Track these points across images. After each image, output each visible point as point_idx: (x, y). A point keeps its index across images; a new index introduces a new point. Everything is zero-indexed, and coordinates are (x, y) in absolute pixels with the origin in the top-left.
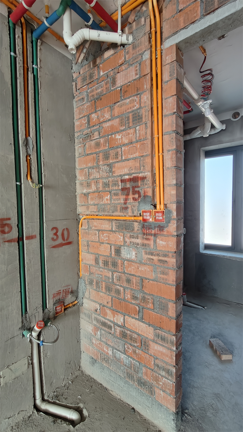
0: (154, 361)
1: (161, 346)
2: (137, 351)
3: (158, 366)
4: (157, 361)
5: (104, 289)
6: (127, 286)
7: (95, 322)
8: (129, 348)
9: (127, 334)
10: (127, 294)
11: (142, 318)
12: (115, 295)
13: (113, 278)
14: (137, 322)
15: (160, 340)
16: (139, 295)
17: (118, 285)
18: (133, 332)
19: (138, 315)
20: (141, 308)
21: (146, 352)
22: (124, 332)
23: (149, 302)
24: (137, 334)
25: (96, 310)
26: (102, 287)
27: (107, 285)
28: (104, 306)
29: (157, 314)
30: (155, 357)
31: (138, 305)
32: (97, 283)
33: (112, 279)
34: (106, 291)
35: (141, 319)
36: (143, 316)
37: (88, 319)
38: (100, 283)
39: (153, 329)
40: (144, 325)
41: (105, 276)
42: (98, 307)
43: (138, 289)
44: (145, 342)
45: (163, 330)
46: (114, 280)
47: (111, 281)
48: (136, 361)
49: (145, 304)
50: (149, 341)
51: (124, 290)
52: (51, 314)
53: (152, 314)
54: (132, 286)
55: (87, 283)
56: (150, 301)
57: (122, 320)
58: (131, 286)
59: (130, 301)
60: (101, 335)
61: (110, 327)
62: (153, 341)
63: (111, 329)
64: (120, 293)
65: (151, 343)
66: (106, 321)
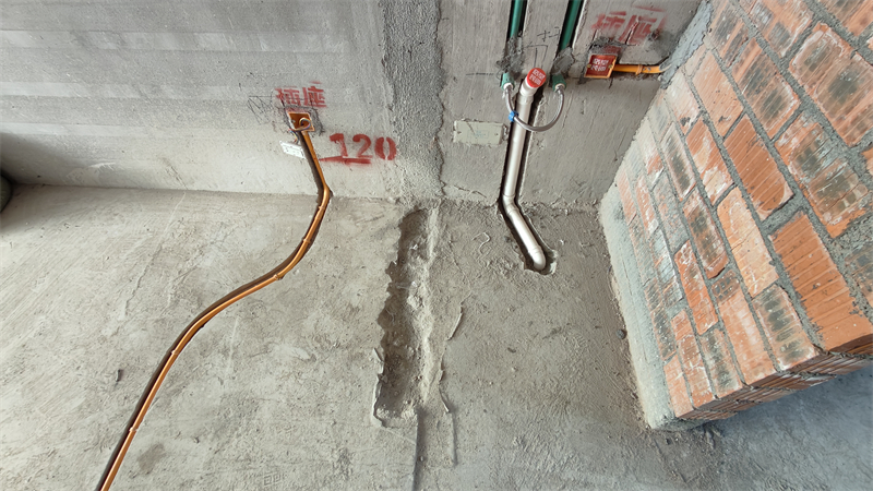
0: (713, 328)
1: (754, 325)
2: (696, 277)
3: (712, 342)
4: (717, 333)
5: (742, 71)
6: (820, 105)
7: (664, 147)
8: (686, 256)
9: (706, 226)
10: (796, 132)
11: (773, 230)
12: (756, 111)
13: (800, 46)
14: (752, 226)
15: (767, 316)
16: (829, 161)
17: (793, 84)
18: (721, 238)
19: (770, 212)
20: (798, 201)
21: (713, 297)
22: (703, 220)
23: (842, 207)
24: (725, 249)
25: (684, 121)
26: (742, 62)
27: (760, 63)
28: (706, 122)
29: (830, 260)
30: (722, 324)
31: (798, 189)
32: (739, 41)
33: (792, 48)
34: (743, 81)
35: (768, 231)
36: (783, 228)
37: (656, 130)
38: (748, 45)
39: (775, 277)
40: (761, 249)
41: (778, 25)
42: (694, 114)
43: (851, 138)
44: (728, 281)
45: (800, 309)
46: (798, 56)
47: (783, 54)
48: (681, 288)
49: (824, 203)
50: (740, 289)
51: (798, 112)
52: (576, 66)
53: (816, 246)
54: (838, 115)
55: (713, 26)
56: (850, 211)
57: (720, 190)
58: (832, 114)
59: (786, 158)
60: (657, 182)
61: (684, 183)
62: (749, 298)
63: (684, 188)
64: (776, 115)
65: (739, 296)
66: (687, 163)
